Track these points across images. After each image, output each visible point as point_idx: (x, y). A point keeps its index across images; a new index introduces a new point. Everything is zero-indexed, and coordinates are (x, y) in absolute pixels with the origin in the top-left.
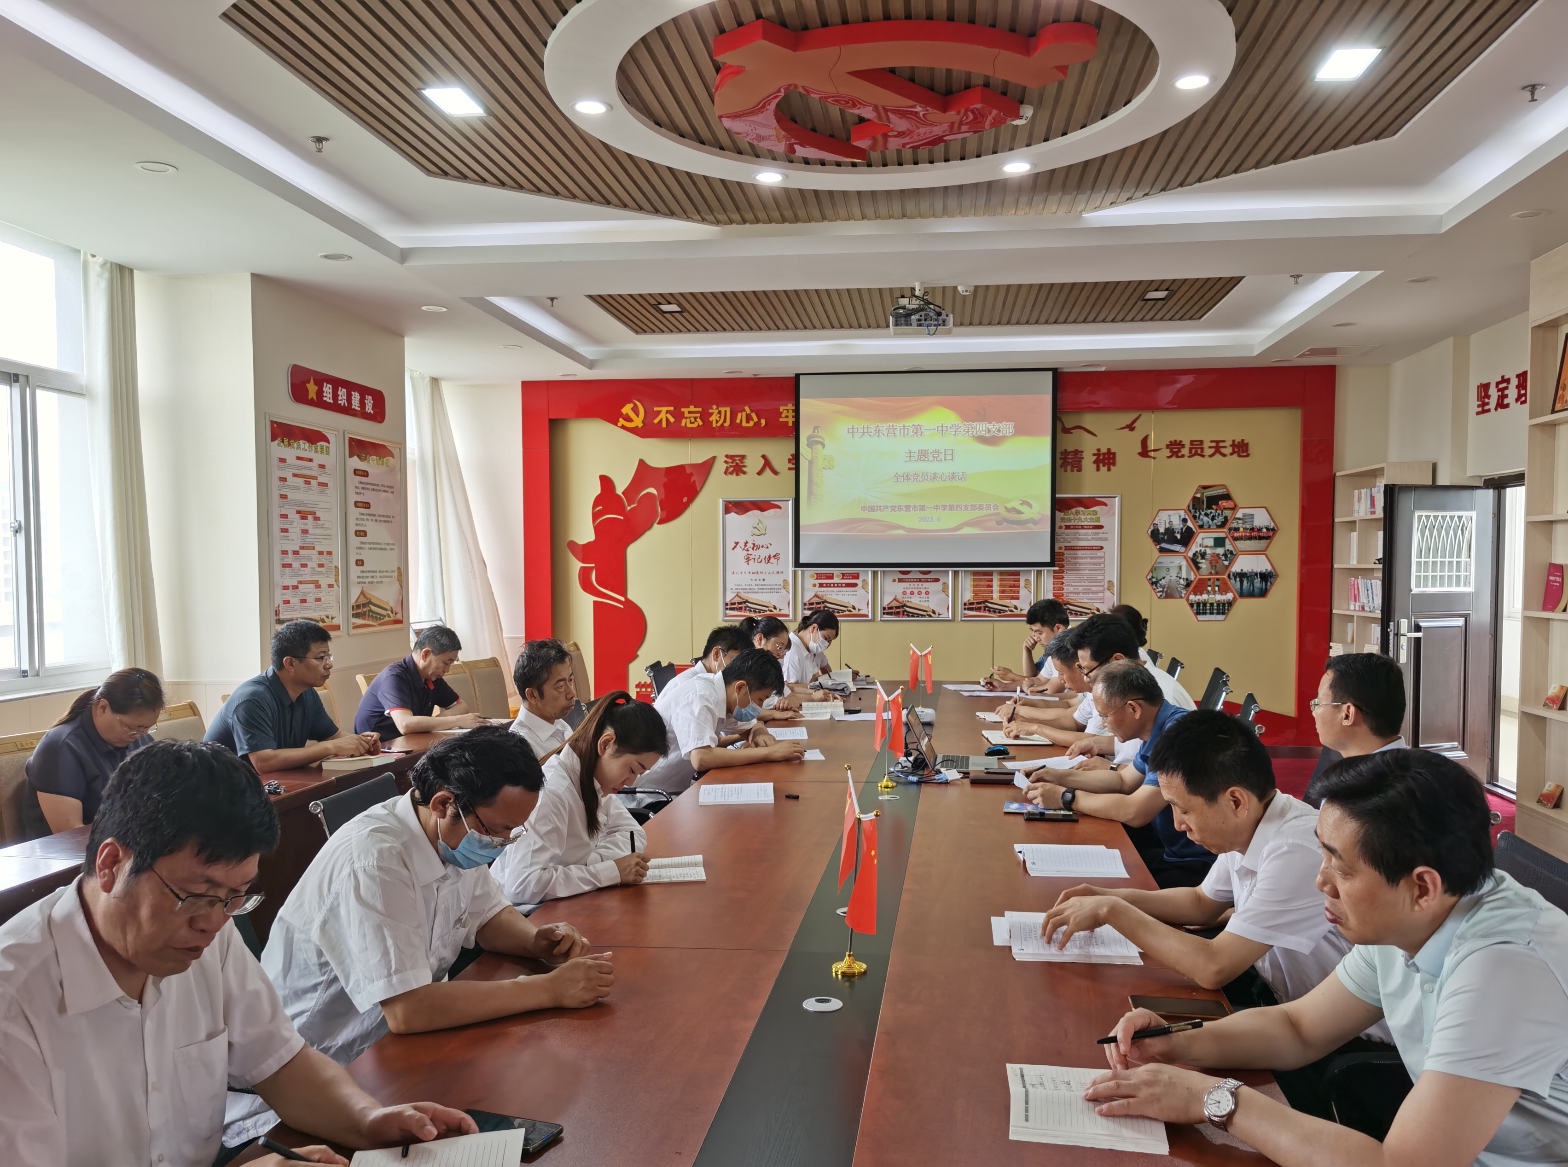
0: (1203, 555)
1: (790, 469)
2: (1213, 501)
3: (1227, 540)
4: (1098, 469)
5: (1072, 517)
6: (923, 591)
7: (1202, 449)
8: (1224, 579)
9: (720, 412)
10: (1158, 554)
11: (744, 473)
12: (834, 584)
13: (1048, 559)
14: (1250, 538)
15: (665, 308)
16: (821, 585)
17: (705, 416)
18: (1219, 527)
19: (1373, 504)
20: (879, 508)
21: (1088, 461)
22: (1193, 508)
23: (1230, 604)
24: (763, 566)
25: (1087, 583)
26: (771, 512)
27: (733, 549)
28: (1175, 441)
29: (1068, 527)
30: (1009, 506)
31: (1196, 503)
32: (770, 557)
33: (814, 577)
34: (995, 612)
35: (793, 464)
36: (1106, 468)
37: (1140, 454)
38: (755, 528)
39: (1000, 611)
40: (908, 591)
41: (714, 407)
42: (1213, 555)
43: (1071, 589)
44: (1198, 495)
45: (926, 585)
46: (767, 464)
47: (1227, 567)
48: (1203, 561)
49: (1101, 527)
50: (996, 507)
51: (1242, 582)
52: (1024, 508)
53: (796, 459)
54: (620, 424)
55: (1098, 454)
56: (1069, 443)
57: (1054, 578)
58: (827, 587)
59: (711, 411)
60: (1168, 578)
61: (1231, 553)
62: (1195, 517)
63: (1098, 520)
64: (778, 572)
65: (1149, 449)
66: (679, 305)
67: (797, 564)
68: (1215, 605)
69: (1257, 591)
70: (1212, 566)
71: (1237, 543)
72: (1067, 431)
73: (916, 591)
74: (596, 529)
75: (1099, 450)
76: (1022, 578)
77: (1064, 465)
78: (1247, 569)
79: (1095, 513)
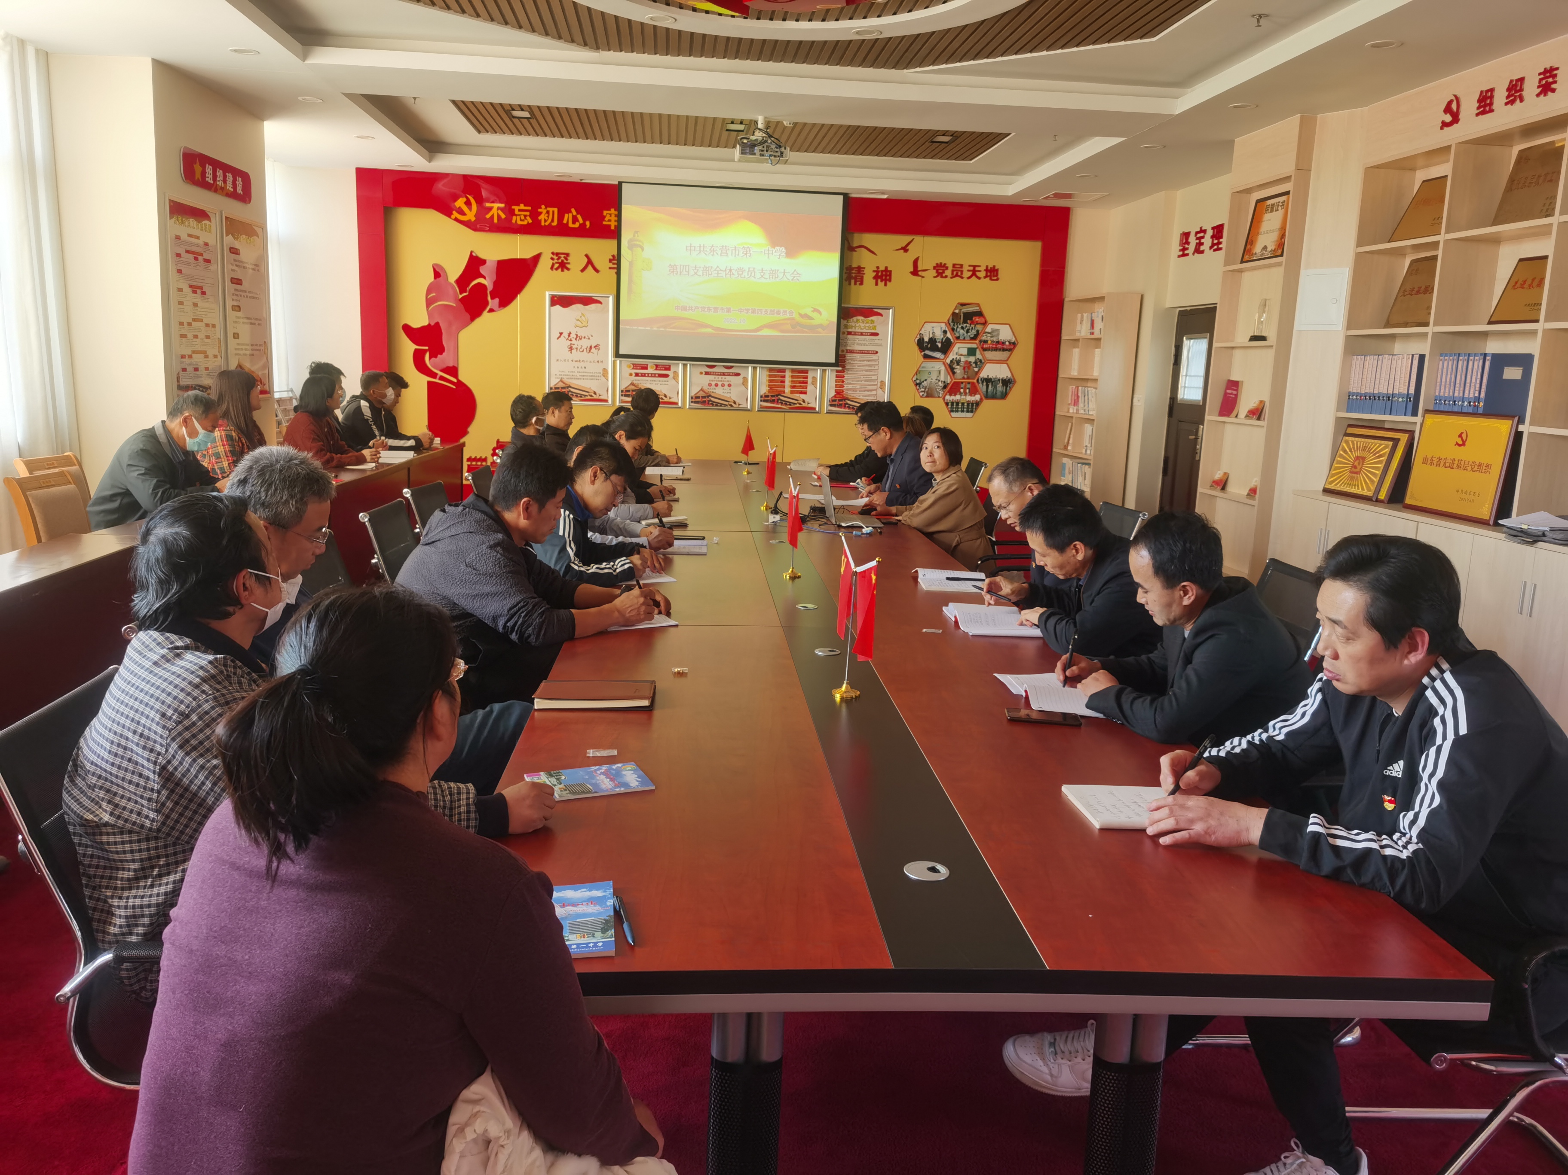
0: (958, 362)
1: (610, 268)
2: (969, 317)
3: (978, 350)
4: (877, 284)
5: (853, 324)
6: (726, 384)
7: (962, 272)
8: (973, 383)
9: (548, 212)
10: (922, 359)
11: (568, 269)
12: (648, 374)
13: (833, 361)
14: (996, 349)
15: (517, 113)
16: (637, 375)
17: (535, 214)
18: (972, 339)
19: (1092, 327)
20: (691, 308)
21: (869, 276)
22: (952, 322)
23: (978, 404)
24: (585, 356)
25: (863, 382)
26: (593, 306)
27: (558, 338)
28: (941, 263)
29: (850, 333)
30: (803, 313)
31: (955, 317)
32: (591, 347)
33: (630, 367)
34: (786, 404)
35: (614, 264)
36: (884, 282)
37: (911, 272)
38: (578, 320)
39: (790, 404)
40: (713, 383)
41: (543, 207)
42: (966, 362)
43: (850, 387)
44: (957, 311)
45: (728, 378)
46: (590, 262)
47: (977, 373)
48: (958, 367)
49: (876, 334)
50: (791, 313)
51: (987, 386)
52: (815, 315)
53: (616, 261)
54: (453, 217)
55: (877, 272)
56: (854, 260)
57: (837, 377)
58: (642, 376)
59: (540, 210)
60: (929, 380)
61: (981, 361)
62: (953, 329)
63: (875, 328)
64: (598, 362)
65: (919, 268)
66: (531, 113)
67: (617, 355)
68: (966, 404)
69: (999, 394)
70: (965, 372)
71: (986, 353)
72: (852, 249)
73: (720, 384)
74: (429, 312)
75: (878, 267)
76: (810, 375)
77: (849, 279)
78: (992, 375)
79: (873, 322)
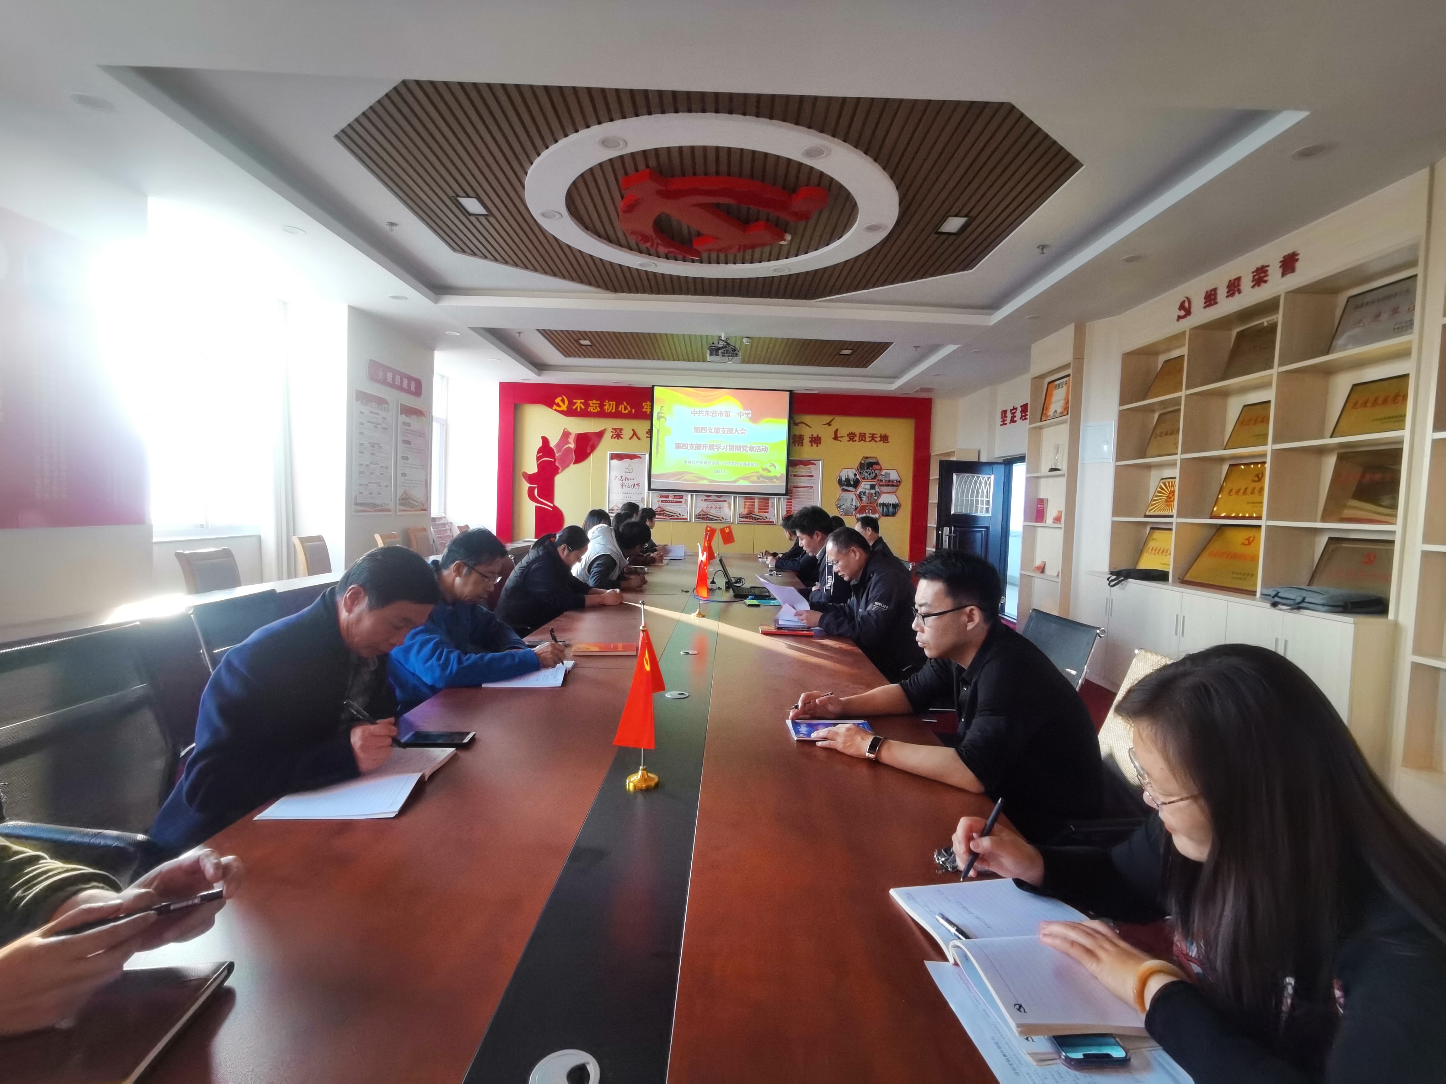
0: (864, 493)
1: (647, 437)
2: (870, 465)
3: (876, 487)
4: (812, 446)
5: (797, 470)
6: (718, 507)
7: (865, 438)
8: (874, 506)
9: (610, 404)
10: (841, 492)
11: (622, 438)
12: (670, 500)
13: (784, 492)
14: (888, 485)
15: (583, 342)
16: (662, 501)
17: (602, 406)
18: (872, 479)
21: (806, 441)
22: (860, 468)
24: (631, 490)
26: (636, 460)
27: (614, 479)
28: (852, 432)
29: (795, 476)
31: (862, 466)
32: (634, 485)
33: (659, 496)
34: (755, 519)
35: (649, 434)
36: (816, 445)
37: (833, 438)
38: (627, 469)
39: (759, 519)
40: (710, 507)
41: (607, 401)
42: (869, 493)
44: (863, 462)
45: (719, 503)
46: (635, 434)
47: (876, 500)
48: (864, 496)
49: (812, 476)
51: (883, 508)
52: (772, 468)
53: (650, 432)
54: (554, 408)
55: (812, 437)
56: (797, 431)
57: (787, 502)
59: (605, 403)
60: (846, 505)
61: (878, 493)
62: (860, 473)
63: (811, 472)
64: (639, 494)
65: (838, 436)
66: (591, 341)
67: (650, 489)
69: (890, 513)
70: (868, 499)
71: (881, 487)
72: (796, 424)
73: (714, 507)
74: (538, 465)
75: (812, 435)
76: (770, 502)
77: (794, 442)
78: (886, 502)
79: (810, 468)
